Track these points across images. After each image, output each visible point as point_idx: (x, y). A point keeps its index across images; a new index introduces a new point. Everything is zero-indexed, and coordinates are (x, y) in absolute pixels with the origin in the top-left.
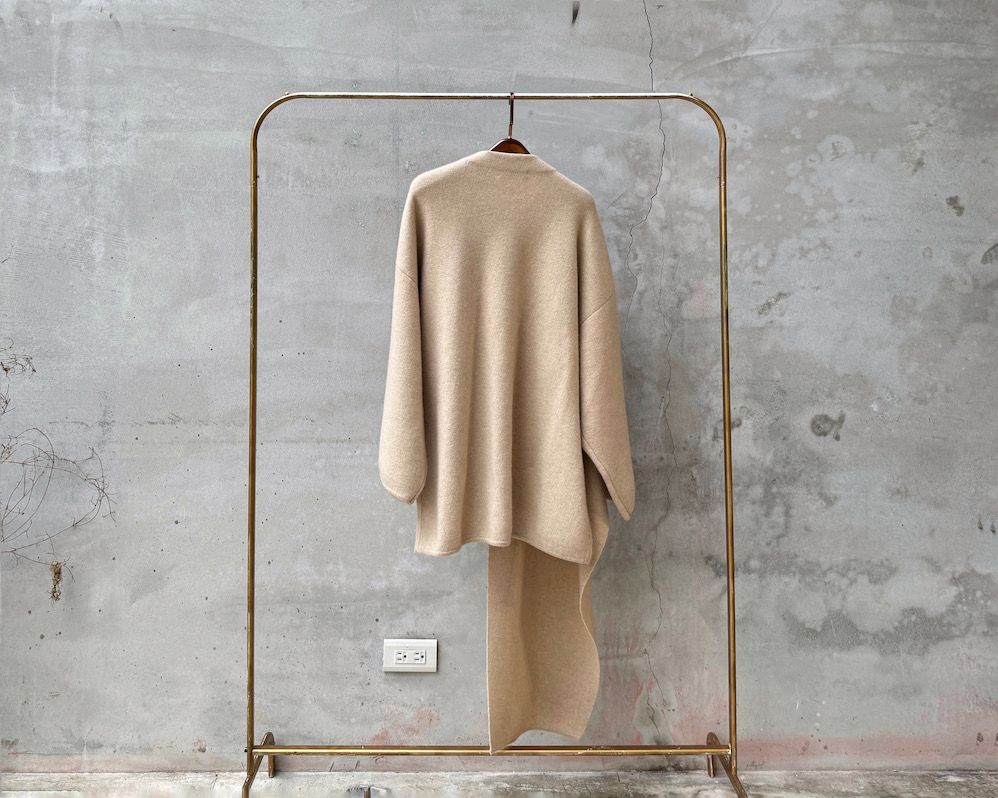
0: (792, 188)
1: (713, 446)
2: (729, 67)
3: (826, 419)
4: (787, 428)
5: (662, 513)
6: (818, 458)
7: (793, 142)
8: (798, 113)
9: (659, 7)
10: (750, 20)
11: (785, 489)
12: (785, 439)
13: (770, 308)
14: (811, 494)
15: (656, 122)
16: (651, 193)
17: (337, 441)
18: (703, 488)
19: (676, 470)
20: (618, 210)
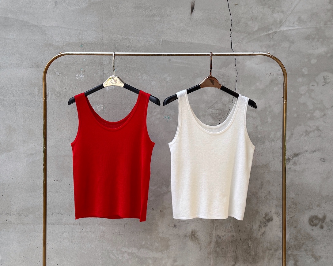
0: (302, 100)
1: (259, 230)
2: (271, 37)
3: (316, 217)
4: (297, 222)
5: (233, 263)
6: (312, 237)
7: (303, 76)
8: (306, 60)
9: (236, 4)
10: (282, 12)
11: (295, 252)
12: (295, 227)
13: (289, 161)
14: (308, 255)
15: (233, 65)
16: (230, 102)
17: (74, 224)
18: (254, 251)
19: (241, 242)
20: (213, 111)
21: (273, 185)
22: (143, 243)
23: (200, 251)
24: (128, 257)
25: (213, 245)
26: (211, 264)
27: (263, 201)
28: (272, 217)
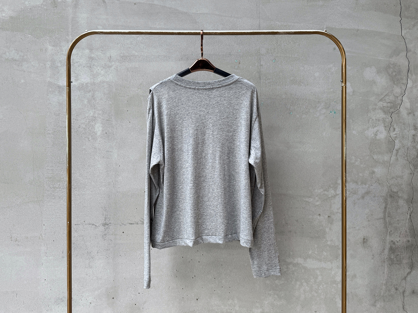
5: (409, 270)
15: (404, 53)
16: (402, 94)
19: (416, 247)
20: (384, 104)
22: (310, 253)
23: (373, 259)
24: (294, 269)
25: (386, 251)
26: (385, 273)
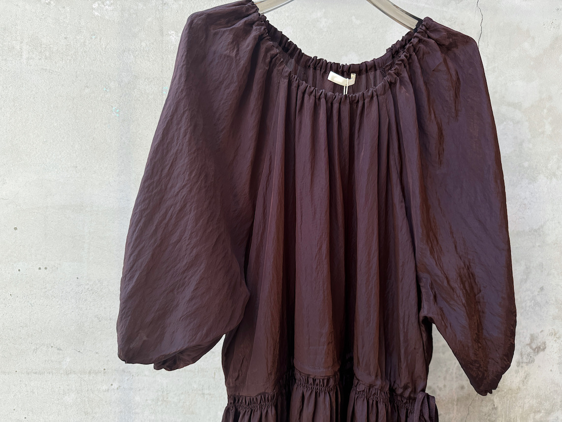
1: (517, 372)
17: (90, 373)
18: (504, 417)
19: (477, 398)
21: (548, 274)
27: (528, 309)
28: (545, 342)
